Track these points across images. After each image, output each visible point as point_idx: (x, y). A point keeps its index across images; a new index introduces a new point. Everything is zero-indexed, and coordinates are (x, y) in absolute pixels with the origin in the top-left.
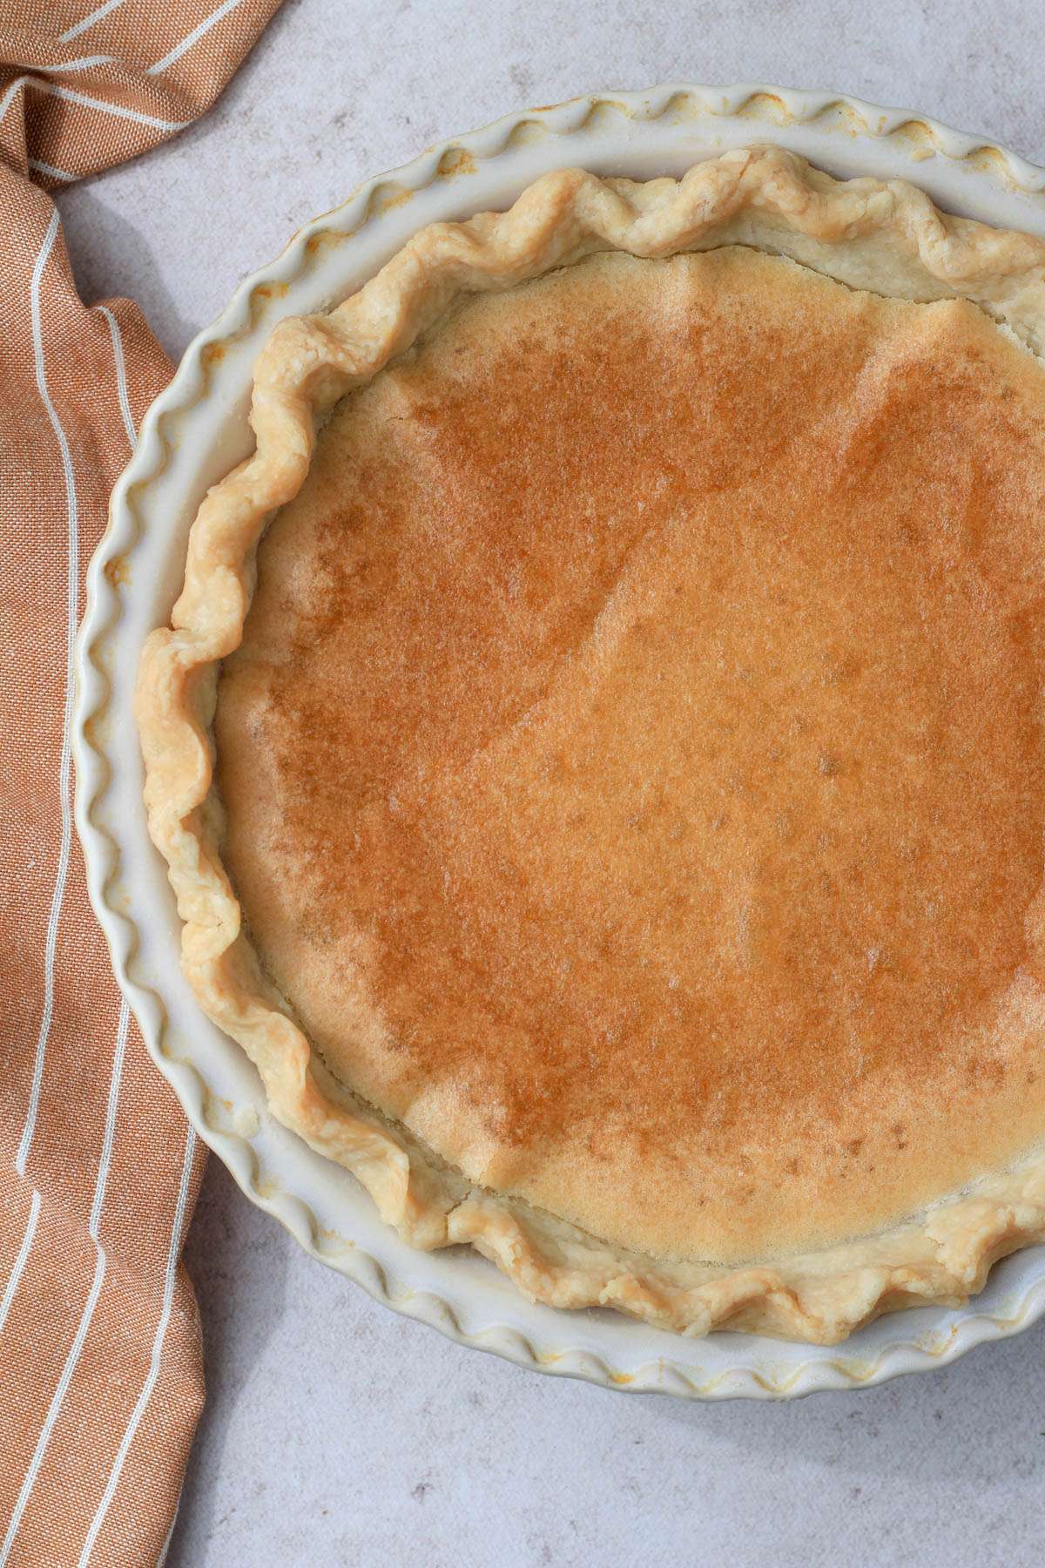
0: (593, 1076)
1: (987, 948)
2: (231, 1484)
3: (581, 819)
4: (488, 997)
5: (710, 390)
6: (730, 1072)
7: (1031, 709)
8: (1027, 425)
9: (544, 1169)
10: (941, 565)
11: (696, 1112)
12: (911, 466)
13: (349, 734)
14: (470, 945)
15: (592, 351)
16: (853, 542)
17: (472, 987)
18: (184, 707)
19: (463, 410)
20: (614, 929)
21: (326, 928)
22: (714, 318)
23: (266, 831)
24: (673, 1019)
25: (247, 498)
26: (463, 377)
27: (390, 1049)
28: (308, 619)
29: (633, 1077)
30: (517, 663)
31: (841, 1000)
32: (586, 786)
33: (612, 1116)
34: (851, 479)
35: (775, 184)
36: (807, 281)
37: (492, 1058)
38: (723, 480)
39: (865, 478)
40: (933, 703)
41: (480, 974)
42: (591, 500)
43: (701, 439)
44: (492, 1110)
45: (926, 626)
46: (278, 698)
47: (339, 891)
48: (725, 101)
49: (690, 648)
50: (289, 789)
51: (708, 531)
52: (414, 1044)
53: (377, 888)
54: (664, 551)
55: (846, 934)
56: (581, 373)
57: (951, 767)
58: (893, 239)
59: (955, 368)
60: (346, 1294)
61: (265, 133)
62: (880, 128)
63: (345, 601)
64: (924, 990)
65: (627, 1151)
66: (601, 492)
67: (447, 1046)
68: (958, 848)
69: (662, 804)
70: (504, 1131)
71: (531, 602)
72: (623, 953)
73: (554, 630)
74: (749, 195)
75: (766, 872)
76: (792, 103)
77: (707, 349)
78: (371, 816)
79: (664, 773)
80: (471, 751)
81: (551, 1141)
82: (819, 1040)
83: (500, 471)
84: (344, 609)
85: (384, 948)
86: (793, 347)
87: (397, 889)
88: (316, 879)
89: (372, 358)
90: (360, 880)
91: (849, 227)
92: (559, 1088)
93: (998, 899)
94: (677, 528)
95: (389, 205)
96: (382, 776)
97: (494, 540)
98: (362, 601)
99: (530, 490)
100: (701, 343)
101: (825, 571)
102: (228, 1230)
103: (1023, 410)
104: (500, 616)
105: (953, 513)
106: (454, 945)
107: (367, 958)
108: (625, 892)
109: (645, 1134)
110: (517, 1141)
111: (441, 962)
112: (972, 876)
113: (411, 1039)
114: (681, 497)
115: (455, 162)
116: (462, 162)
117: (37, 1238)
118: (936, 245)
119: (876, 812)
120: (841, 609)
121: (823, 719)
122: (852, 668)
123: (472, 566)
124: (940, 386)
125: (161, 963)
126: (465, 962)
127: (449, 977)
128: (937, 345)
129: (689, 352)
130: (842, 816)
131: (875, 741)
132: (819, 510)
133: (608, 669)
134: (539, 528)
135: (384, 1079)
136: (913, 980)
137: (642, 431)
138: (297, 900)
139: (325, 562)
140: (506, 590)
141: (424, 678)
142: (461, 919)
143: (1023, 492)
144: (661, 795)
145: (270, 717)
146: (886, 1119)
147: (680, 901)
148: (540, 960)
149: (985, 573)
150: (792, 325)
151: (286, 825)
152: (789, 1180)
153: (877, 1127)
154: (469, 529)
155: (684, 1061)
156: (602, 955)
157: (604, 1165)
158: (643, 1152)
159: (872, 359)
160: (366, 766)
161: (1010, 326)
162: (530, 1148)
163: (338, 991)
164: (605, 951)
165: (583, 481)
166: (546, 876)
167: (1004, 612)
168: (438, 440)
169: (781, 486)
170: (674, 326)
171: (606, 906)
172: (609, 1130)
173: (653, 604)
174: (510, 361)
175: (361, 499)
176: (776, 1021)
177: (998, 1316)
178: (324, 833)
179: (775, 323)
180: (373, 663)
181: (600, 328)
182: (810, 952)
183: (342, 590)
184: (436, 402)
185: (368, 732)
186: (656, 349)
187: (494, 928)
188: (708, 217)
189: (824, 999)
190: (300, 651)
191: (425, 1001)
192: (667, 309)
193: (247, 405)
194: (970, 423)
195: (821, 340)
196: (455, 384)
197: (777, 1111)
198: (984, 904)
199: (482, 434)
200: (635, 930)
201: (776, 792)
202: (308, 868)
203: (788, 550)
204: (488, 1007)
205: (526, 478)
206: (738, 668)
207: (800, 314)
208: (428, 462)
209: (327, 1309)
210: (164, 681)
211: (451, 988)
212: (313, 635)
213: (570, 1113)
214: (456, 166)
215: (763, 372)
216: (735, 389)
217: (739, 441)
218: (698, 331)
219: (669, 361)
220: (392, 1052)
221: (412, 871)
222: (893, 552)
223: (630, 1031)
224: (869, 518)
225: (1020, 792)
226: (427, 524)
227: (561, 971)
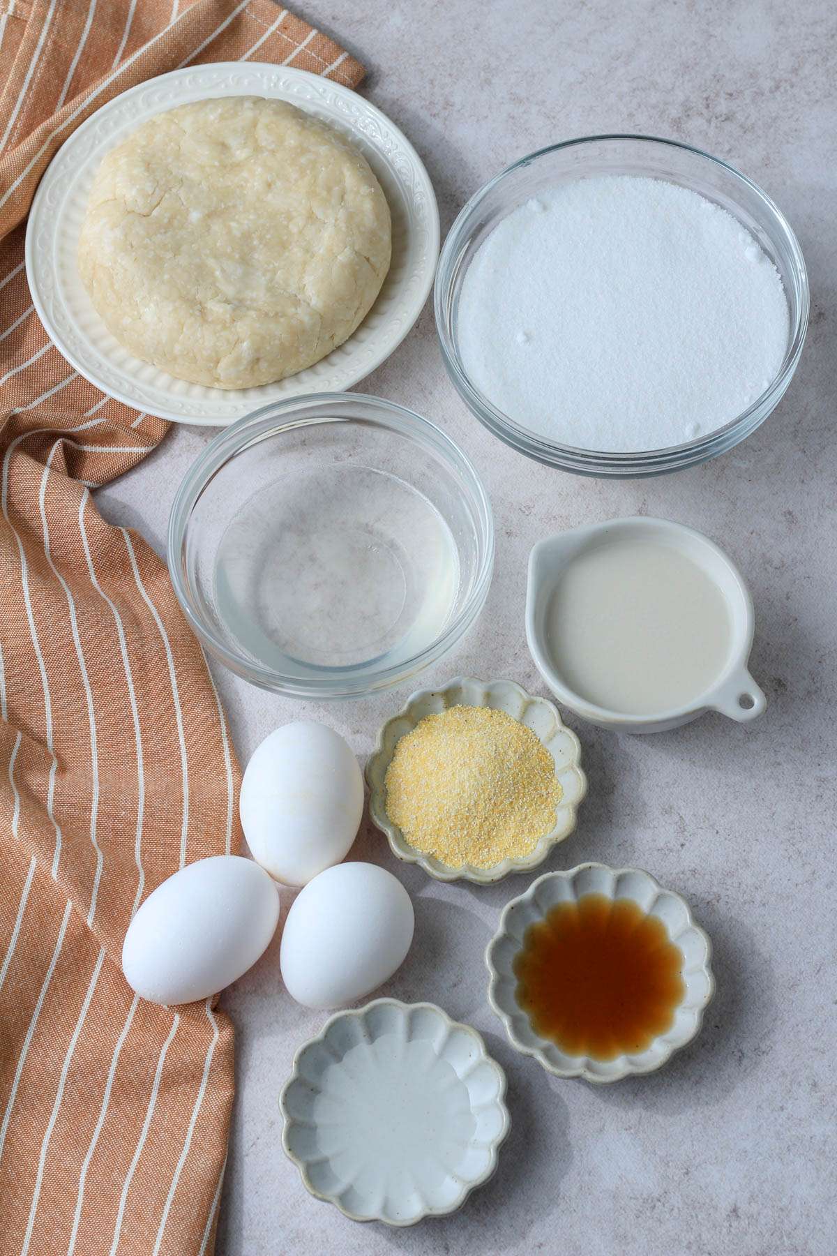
2: (255, 1124)
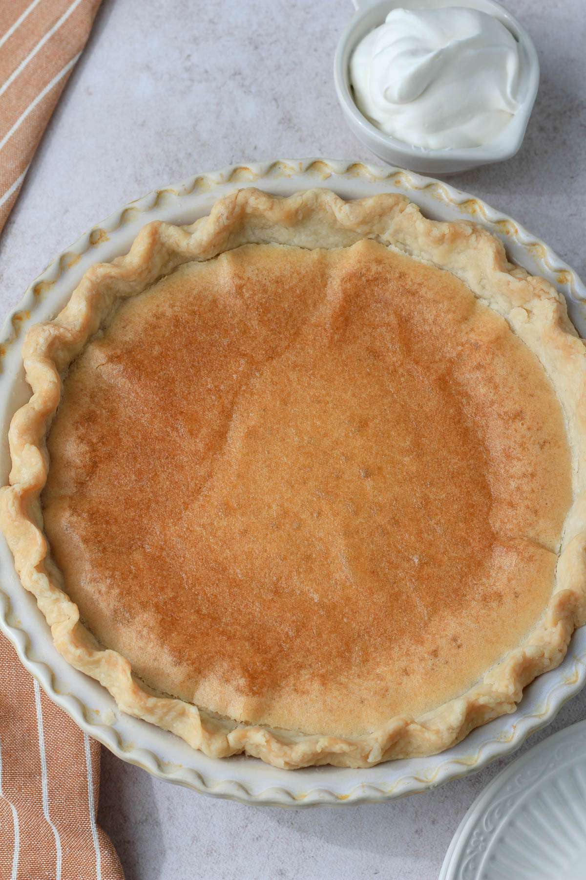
0: (287, 655)
1: (474, 539)
3: (246, 531)
4: (221, 629)
5: (254, 314)
6: (359, 636)
7: (461, 421)
8: (416, 287)
9: (274, 707)
10: (394, 365)
11: (348, 661)
12: (365, 324)
13: (115, 519)
14: (205, 606)
15: (190, 311)
16: (346, 365)
17: (212, 626)
18: (24, 514)
19: (133, 353)
20: (278, 580)
21: (128, 614)
22: (246, 279)
23: (84, 574)
24: (321, 616)
25: (31, 408)
26: (130, 338)
27: (176, 666)
28: (80, 468)
29: (308, 650)
30: (192, 465)
31: (406, 585)
32: (243, 514)
33: (303, 672)
34: (336, 337)
35: (254, 198)
36: (287, 251)
37: (231, 657)
38: (272, 354)
39: (343, 335)
40: (409, 430)
41: (214, 619)
42: (209, 380)
43: (256, 338)
44: (238, 682)
45: (395, 395)
46: (75, 511)
47: (129, 594)
48: (221, 175)
49: (279, 435)
50: (91, 551)
51: (272, 379)
52: (187, 660)
53: (149, 589)
54: (252, 394)
55: (399, 552)
56: (188, 323)
57: (429, 458)
58: (321, 215)
59: (371, 270)
60: (197, 835)
61: (12, 284)
62: (301, 169)
63: (97, 456)
64: (448, 569)
65: (316, 687)
66: (213, 375)
67: (205, 657)
68: (444, 495)
69: (285, 513)
70: (247, 690)
71: (192, 434)
72: (286, 590)
73: (207, 444)
74: (243, 207)
75: (348, 533)
76: (254, 169)
77: (247, 295)
78: (138, 556)
79: (282, 497)
80: (180, 513)
81: (274, 692)
82: (401, 608)
83: (159, 377)
84: (97, 459)
85: (160, 617)
86: (289, 283)
87: (159, 587)
88: (116, 591)
89: (78, 328)
90: (139, 587)
91: (297, 211)
92: (271, 664)
93: (471, 514)
94: (256, 383)
95: (70, 265)
96: (138, 537)
97: (164, 409)
98: (105, 454)
99: (177, 383)
100: (243, 292)
101: (336, 382)
102: (125, 817)
103: (412, 280)
104: (178, 445)
105: (392, 339)
106: (197, 608)
107: (152, 623)
108: (278, 560)
109: (323, 676)
110: (254, 693)
111: (192, 618)
112: (455, 507)
113: (186, 657)
114: (254, 367)
115: (98, 237)
116: (101, 236)
117: (22, 840)
118: (342, 208)
119: (397, 489)
120: (349, 397)
121: (356, 451)
122: (363, 424)
123: (157, 425)
124: (367, 281)
125: (44, 648)
126: (204, 615)
127: (198, 624)
128: (359, 262)
129: (238, 299)
130: (379, 495)
131: (385, 455)
132: (325, 355)
133: (240, 456)
134: (186, 399)
135: (177, 681)
136: (440, 566)
137: (226, 342)
138: (109, 605)
139: (82, 439)
140: (177, 431)
141: (147, 483)
142: (197, 595)
143: (424, 320)
144: (284, 509)
145: (72, 518)
146: (447, 635)
147: (308, 558)
148: (243, 605)
149: (417, 363)
150: (286, 273)
151: (93, 568)
152: (405, 679)
153: (444, 641)
154: (151, 408)
155: (333, 636)
156: (275, 595)
157: (305, 696)
158: (324, 684)
159: (330, 279)
160: (128, 533)
161: (393, 245)
162: (263, 696)
163: (141, 644)
164: (276, 592)
165: (202, 373)
166: (235, 562)
167: (434, 377)
168: (124, 370)
169: (303, 349)
170: (227, 289)
171: (270, 569)
172: (302, 679)
173: (254, 419)
174: (150, 325)
175: (93, 407)
176: (374, 603)
177: (534, 714)
178: (114, 569)
179: (278, 274)
180: (119, 483)
181: (191, 299)
182: (383, 565)
183: (94, 451)
184: (119, 352)
185: (125, 516)
186: (222, 302)
187: (215, 596)
188: (226, 222)
189: (397, 586)
190: (80, 485)
191: (188, 638)
192: (222, 282)
193: (23, 372)
194: (388, 295)
195: (302, 276)
196: (126, 342)
197: (391, 649)
198: (466, 518)
199: (146, 362)
200: (289, 577)
201: (342, 492)
202: (110, 587)
203: (315, 377)
204: (223, 633)
205: (173, 378)
206: (305, 438)
207: (288, 267)
208: (122, 382)
209: (188, 845)
210: (10, 503)
211: (201, 629)
212: (84, 475)
213: (280, 675)
214: (99, 239)
215: (278, 299)
216: (267, 310)
217: (275, 334)
218: (240, 288)
219: (230, 306)
220: (177, 666)
221: (165, 577)
222: (368, 365)
223: (300, 627)
224: (351, 353)
225: (468, 461)
226: (130, 412)
227: (257, 608)
